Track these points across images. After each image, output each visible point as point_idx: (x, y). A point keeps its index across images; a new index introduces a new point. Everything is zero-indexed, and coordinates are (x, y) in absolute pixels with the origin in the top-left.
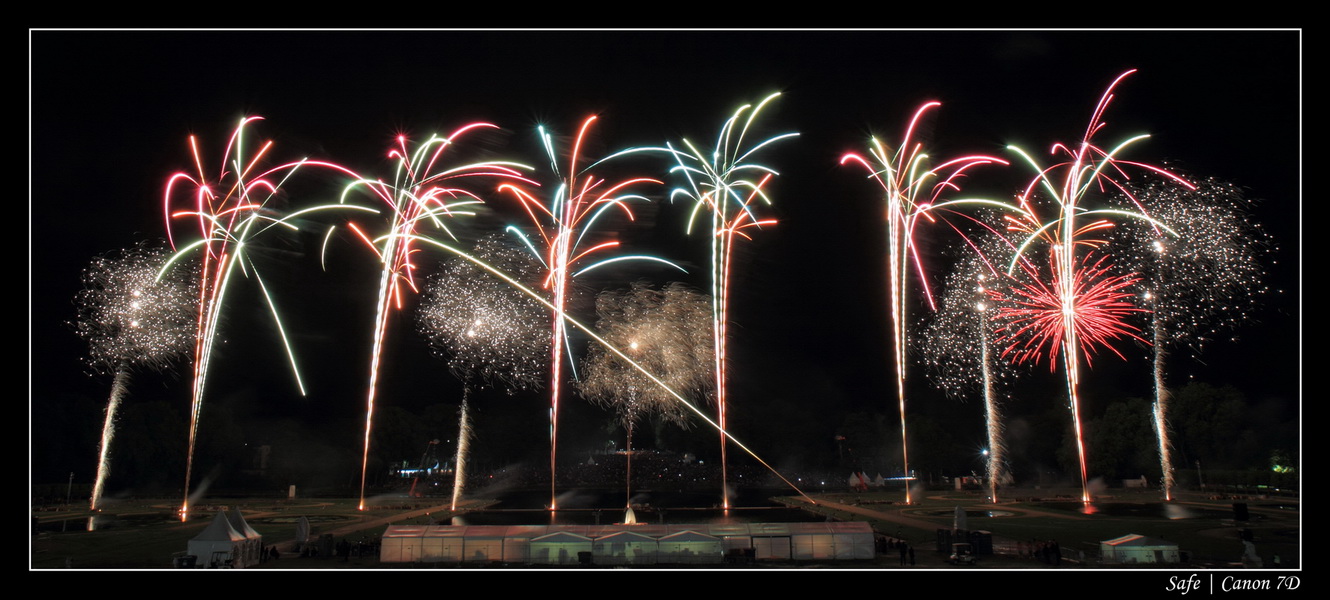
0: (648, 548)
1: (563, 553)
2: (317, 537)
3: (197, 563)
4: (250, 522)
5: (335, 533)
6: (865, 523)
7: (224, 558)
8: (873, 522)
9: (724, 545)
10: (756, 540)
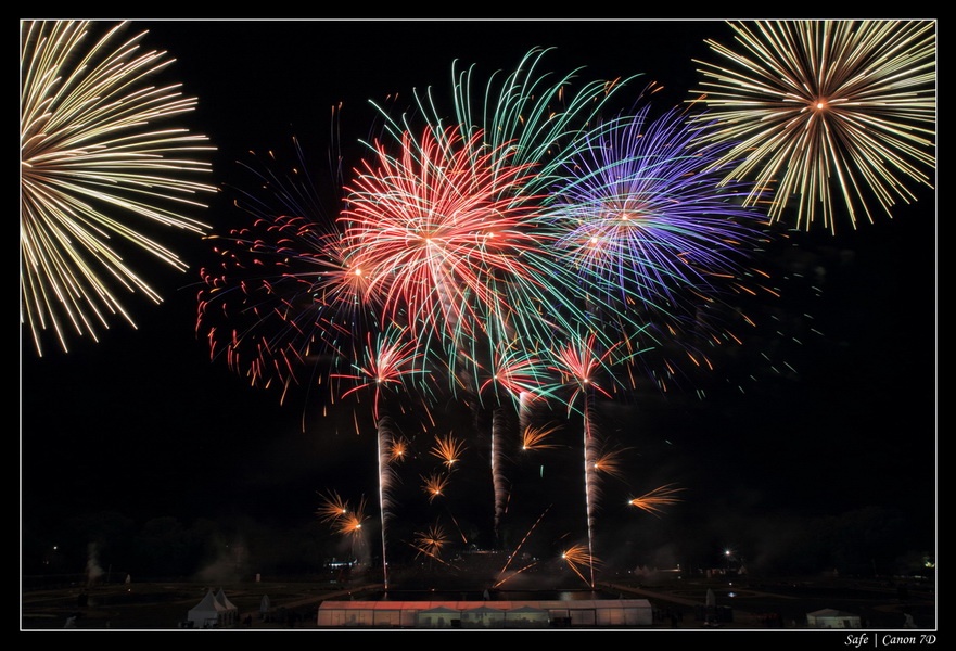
0: (499, 617)
1: (441, 620)
2: (274, 609)
3: (195, 626)
4: (228, 597)
5: (287, 606)
6: (646, 601)
7: (213, 622)
8: (651, 600)
9: (549, 615)
10: (571, 612)
